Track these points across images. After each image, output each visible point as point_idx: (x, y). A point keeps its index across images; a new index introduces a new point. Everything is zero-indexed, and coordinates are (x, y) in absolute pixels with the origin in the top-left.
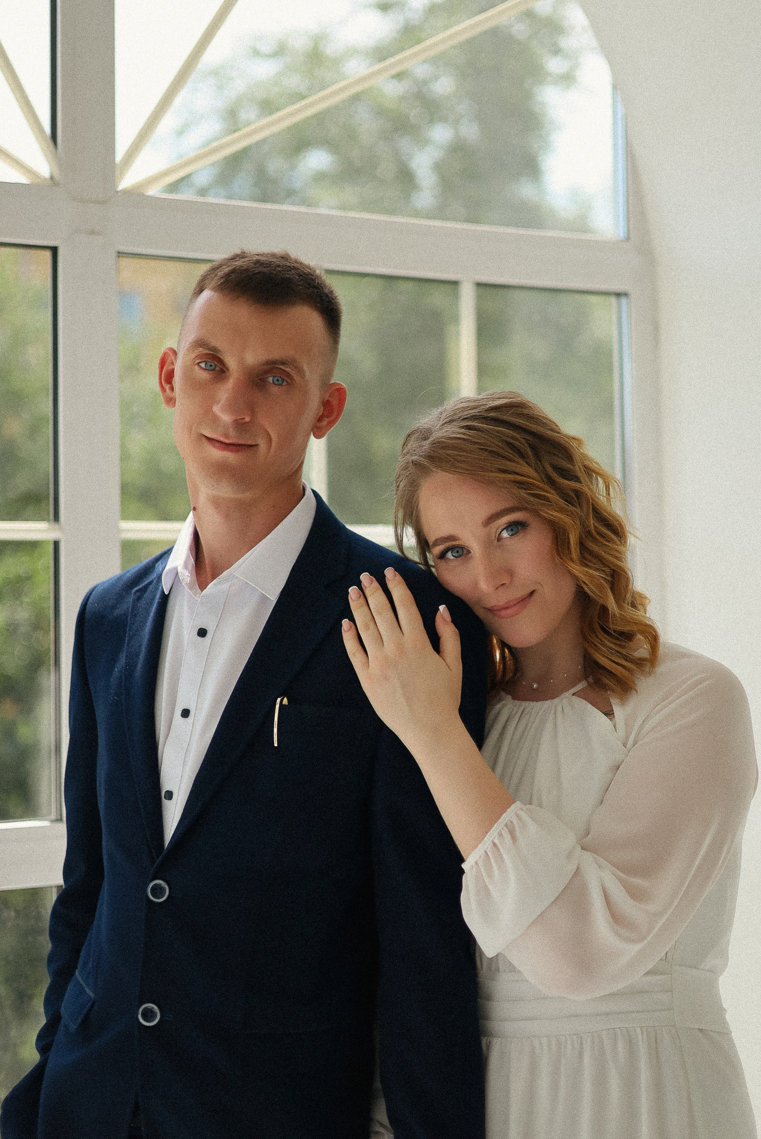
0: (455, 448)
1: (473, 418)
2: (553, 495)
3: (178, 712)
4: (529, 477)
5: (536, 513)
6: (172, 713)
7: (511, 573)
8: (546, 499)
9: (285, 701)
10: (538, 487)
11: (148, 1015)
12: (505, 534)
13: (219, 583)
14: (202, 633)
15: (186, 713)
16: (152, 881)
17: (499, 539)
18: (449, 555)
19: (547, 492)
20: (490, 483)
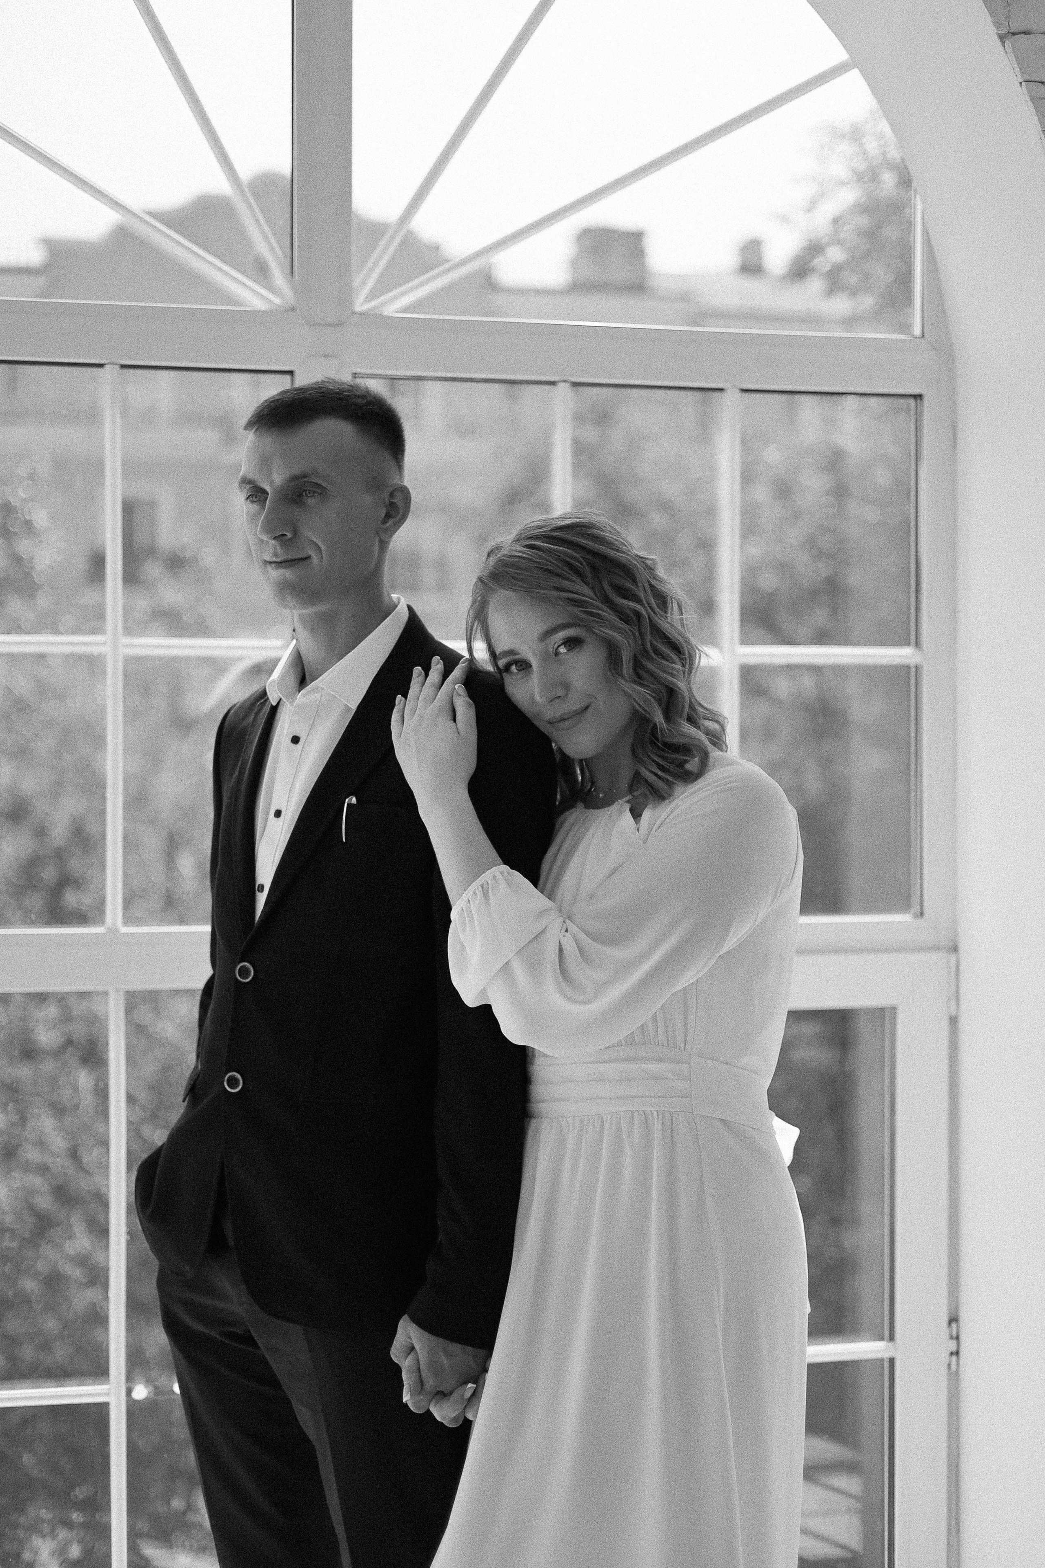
0: (512, 565)
1: (536, 538)
2: (607, 614)
3: (272, 813)
4: (584, 595)
5: (589, 629)
6: (268, 813)
7: (567, 686)
8: (599, 616)
9: (354, 800)
10: (592, 605)
11: (233, 1082)
12: (563, 650)
13: (309, 692)
14: (295, 740)
15: (278, 814)
16: (239, 962)
17: (557, 654)
18: (514, 668)
19: (600, 609)
20: (545, 600)
